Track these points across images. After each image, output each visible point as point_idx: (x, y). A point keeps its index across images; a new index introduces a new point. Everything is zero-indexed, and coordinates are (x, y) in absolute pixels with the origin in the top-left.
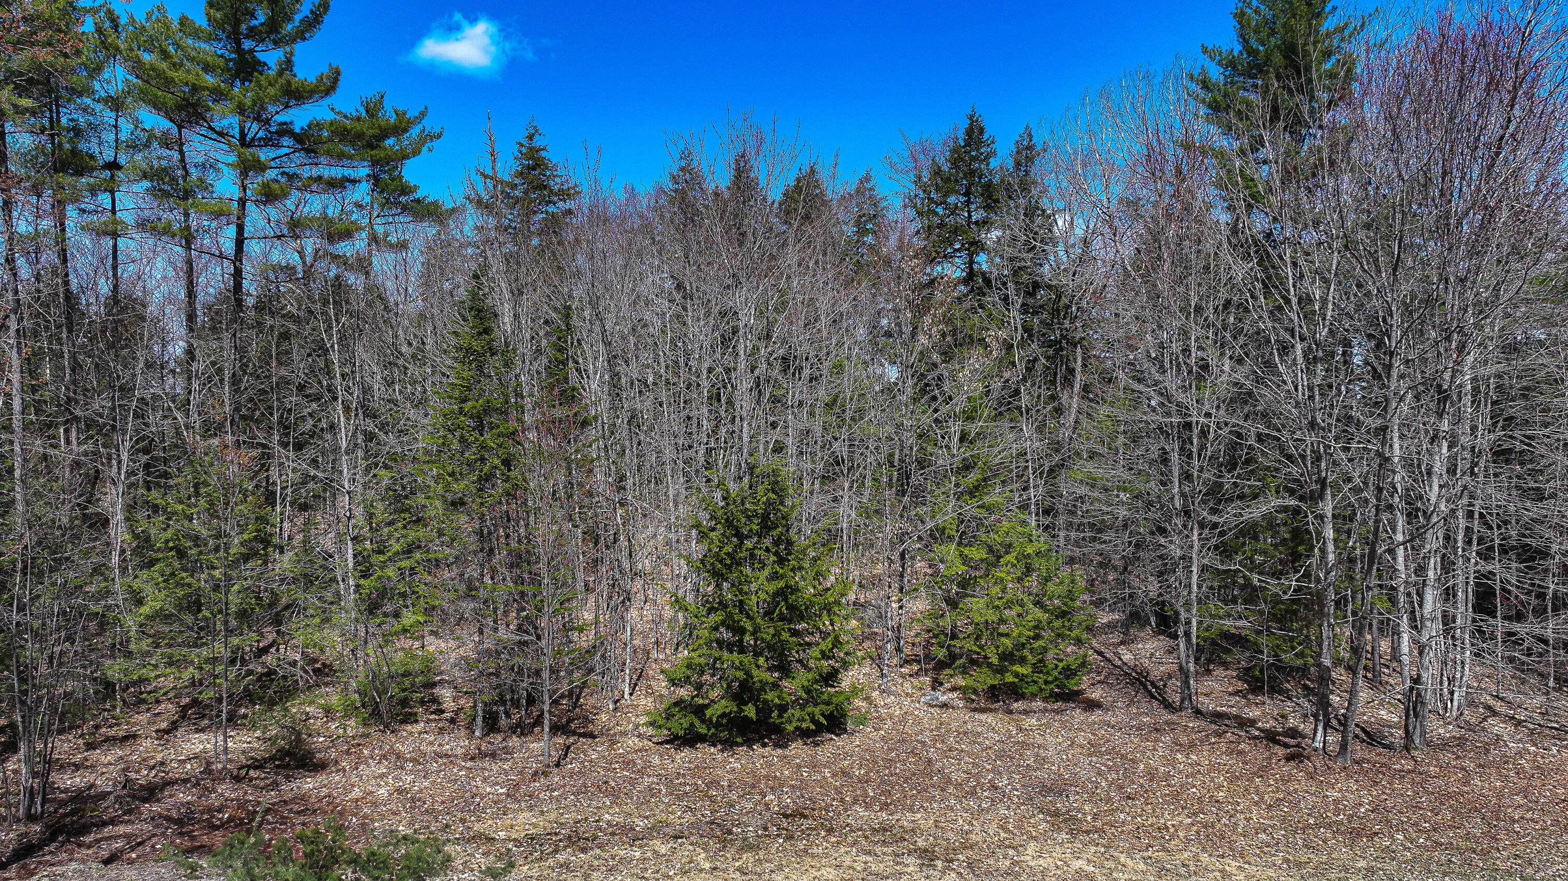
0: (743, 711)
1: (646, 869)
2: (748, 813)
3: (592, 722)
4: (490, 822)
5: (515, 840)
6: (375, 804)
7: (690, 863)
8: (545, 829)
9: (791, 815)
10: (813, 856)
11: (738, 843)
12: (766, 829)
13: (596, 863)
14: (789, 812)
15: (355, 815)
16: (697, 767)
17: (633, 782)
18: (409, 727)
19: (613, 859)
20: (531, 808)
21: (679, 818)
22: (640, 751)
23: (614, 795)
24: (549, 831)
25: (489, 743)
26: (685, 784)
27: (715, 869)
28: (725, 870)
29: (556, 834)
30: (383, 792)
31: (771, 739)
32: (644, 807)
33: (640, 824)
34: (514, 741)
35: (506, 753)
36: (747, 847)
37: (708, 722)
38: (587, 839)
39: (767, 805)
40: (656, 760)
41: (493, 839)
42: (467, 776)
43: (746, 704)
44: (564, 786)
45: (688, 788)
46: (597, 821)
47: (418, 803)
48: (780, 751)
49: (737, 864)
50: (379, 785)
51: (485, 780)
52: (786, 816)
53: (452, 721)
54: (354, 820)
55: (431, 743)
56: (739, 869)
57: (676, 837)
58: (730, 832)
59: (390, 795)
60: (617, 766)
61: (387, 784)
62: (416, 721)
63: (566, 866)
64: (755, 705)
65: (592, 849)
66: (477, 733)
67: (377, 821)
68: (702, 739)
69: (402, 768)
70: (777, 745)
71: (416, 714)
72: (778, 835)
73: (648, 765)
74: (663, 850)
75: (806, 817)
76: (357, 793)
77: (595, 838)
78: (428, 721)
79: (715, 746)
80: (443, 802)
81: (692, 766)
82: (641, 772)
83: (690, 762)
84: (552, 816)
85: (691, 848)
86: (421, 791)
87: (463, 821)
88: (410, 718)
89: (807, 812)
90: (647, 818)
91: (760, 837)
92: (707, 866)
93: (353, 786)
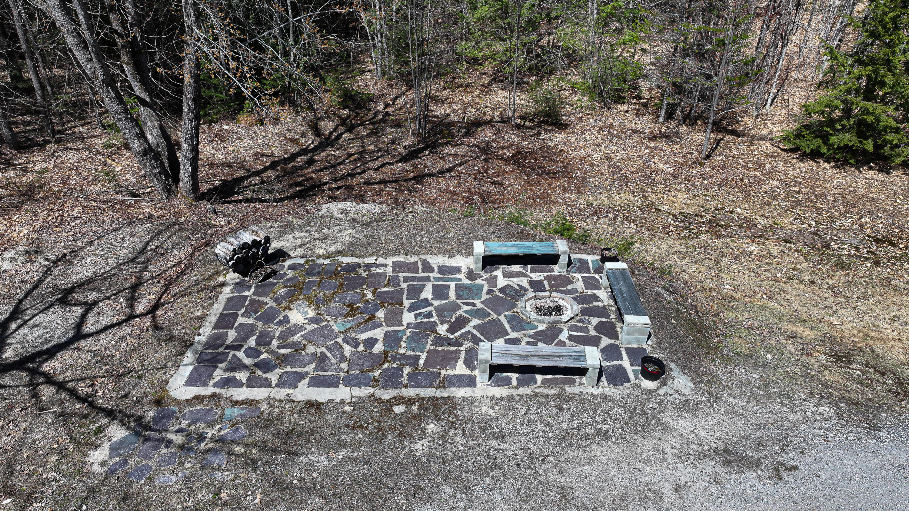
0: (863, 144)
1: (760, 266)
2: (845, 230)
3: (737, 122)
4: (659, 195)
5: (674, 215)
6: (592, 164)
7: (794, 269)
8: (694, 210)
9: (881, 240)
10: (896, 289)
11: (834, 259)
12: (857, 249)
13: (725, 250)
14: (879, 237)
15: (580, 170)
16: (811, 177)
17: (761, 182)
18: (619, 106)
19: (738, 249)
20: (688, 190)
21: (791, 223)
22: (770, 156)
23: (745, 190)
24: (696, 212)
25: (667, 127)
26: (800, 192)
27: (813, 282)
28: (820, 286)
29: (701, 216)
30: (597, 156)
31: (876, 164)
32: (766, 207)
33: (762, 222)
34: (684, 129)
35: (677, 137)
36: (841, 265)
37: (830, 146)
38: (721, 226)
39: (862, 226)
40: (780, 166)
41: (660, 210)
42: (650, 154)
43: (866, 139)
44: (712, 176)
45: (801, 196)
46: (731, 212)
47: (617, 169)
48: (881, 176)
49: (831, 282)
50: (596, 150)
51: (660, 158)
52: (877, 240)
53: (645, 106)
54: (579, 173)
55: (631, 121)
56: (831, 288)
57: (787, 242)
58: (828, 246)
59: (602, 159)
60: (751, 166)
61: (600, 150)
62: (624, 103)
63: (704, 247)
64: (874, 141)
65: (724, 237)
66: (661, 119)
67: (592, 177)
68: (820, 155)
69: (611, 141)
70: (881, 170)
71: (624, 98)
72: (868, 259)
73: (774, 169)
74: (776, 251)
75: (893, 245)
76: (582, 153)
77: (728, 227)
78: (631, 103)
79: (829, 163)
80: (632, 172)
81: (807, 176)
82: (768, 175)
83: (806, 172)
84: (702, 201)
85: (796, 254)
86: (620, 161)
87: (643, 190)
88: (620, 100)
89: (895, 241)
90: (767, 218)
91: (852, 257)
92: (807, 277)
93: (581, 147)
